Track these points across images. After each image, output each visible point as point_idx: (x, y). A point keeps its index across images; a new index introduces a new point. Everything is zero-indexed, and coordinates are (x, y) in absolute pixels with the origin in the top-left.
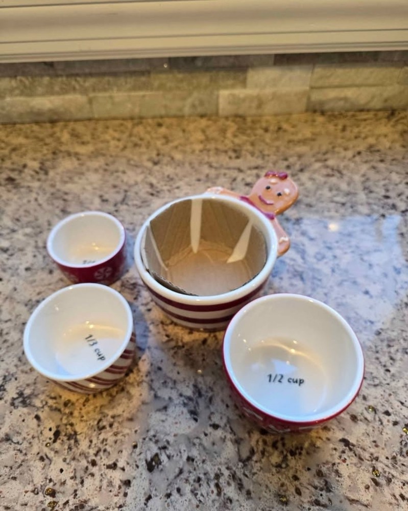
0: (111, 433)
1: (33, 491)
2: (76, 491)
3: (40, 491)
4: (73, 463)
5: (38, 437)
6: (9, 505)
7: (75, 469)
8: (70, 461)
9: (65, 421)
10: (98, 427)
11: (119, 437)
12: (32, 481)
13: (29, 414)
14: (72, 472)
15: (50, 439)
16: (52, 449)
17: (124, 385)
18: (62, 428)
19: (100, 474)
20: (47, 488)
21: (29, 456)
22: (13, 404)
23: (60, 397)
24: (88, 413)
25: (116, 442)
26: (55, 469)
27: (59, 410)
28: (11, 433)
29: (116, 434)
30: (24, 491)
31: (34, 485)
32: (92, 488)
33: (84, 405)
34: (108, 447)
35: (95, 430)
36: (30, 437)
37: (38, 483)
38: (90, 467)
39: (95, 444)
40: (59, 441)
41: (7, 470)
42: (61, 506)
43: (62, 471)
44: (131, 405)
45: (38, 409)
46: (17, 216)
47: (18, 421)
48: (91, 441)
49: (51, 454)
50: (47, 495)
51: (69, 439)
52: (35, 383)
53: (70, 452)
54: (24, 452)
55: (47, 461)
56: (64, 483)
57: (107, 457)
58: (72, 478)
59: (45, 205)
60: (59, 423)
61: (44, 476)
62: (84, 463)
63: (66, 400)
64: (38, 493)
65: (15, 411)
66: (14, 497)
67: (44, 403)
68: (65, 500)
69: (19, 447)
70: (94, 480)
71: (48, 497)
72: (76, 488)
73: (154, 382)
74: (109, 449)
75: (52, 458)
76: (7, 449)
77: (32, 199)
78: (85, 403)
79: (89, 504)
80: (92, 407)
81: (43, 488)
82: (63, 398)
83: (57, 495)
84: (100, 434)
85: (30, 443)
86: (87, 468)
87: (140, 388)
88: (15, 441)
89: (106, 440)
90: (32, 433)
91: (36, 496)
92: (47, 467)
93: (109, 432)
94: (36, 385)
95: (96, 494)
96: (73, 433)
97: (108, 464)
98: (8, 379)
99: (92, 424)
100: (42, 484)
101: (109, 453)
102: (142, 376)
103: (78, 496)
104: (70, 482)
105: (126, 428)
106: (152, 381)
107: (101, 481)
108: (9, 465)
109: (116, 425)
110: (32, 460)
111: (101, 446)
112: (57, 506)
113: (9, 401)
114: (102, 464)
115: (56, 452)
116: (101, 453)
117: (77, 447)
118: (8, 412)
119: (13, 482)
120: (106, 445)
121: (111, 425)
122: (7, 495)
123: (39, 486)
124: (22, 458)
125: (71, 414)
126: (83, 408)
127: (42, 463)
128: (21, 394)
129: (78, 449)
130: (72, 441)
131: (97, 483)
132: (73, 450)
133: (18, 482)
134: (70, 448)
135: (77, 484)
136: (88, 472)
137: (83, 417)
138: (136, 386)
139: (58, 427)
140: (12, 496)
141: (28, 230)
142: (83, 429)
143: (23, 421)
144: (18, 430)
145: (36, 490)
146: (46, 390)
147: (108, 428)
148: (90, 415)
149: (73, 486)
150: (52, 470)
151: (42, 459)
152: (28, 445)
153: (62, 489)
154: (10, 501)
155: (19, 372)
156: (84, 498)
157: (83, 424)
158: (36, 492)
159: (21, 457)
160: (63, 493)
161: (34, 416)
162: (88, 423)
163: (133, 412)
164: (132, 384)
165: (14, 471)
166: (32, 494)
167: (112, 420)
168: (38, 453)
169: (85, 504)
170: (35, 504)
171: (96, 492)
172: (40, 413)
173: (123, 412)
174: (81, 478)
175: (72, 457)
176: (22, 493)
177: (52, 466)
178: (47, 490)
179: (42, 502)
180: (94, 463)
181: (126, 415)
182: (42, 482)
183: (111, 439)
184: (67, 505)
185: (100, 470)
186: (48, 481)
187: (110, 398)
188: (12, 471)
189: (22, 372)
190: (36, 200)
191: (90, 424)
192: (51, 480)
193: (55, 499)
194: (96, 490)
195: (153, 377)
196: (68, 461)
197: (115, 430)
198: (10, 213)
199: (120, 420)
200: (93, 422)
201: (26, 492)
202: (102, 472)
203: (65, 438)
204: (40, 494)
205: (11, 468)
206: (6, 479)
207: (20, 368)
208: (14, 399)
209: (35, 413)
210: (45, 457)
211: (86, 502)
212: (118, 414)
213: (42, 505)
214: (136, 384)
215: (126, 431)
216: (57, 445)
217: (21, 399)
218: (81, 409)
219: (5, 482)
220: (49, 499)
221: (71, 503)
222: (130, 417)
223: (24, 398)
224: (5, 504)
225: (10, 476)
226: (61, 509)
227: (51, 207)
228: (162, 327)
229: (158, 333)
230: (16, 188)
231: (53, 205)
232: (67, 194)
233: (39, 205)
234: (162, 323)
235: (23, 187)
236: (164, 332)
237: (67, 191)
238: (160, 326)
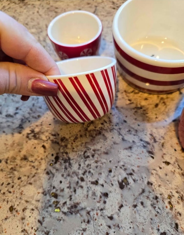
0: (93, 161)
1: (43, 193)
2: (71, 196)
3: (48, 193)
4: (69, 178)
5: (45, 159)
6: (28, 200)
7: (70, 182)
8: (66, 176)
9: (62, 151)
10: (84, 156)
11: (99, 164)
12: (42, 187)
13: (38, 144)
14: (68, 184)
15: (53, 161)
16: (54, 168)
17: (101, 131)
18: (60, 155)
19: (87, 187)
20: (52, 192)
21: (39, 171)
22: (27, 137)
23: (58, 135)
24: (77, 146)
25: (97, 167)
26: (57, 181)
27: (58, 143)
28: (27, 155)
29: (96, 162)
30: (37, 192)
31: (44, 189)
32: (82, 195)
33: (74, 142)
34: (91, 170)
35: (82, 158)
36: (39, 158)
37: (46, 188)
38: (80, 182)
39: (83, 167)
40: (58, 163)
41: (26, 178)
42: (62, 205)
43: (61, 182)
44: (106, 144)
45: (44, 141)
46: (26, 22)
47: (31, 148)
48: (80, 165)
49: (54, 171)
50: (52, 196)
51: (65, 162)
52: (41, 125)
53: (66, 171)
54: (36, 167)
55: (51, 175)
56: (63, 190)
57: (91, 177)
58: (68, 187)
59: (43, 15)
60: (58, 151)
61: (50, 184)
62: (76, 179)
63: (62, 137)
64: (46, 195)
65: (29, 141)
66: (31, 195)
67: (48, 138)
68: (64, 201)
69: (33, 164)
70: (83, 190)
71: (53, 198)
72: (71, 194)
73: (122, 130)
74: (92, 171)
75: (55, 173)
76: (25, 165)
77: (36, 12)
78: (75, 140)
79: (81, 205)
80: (80, 143)
81: (49, 191)
82: (60, 136)
83: (59, 197)
84: (86, 161)
85: (40, 162)
86: (78, 182)
87: (111, 133)
88: (31, 160)
89: (90, 165)
90: (41, 156)
91: (45, 196)
92: (51, 179)
93: (92, 160)
94: (43, 126)
95: (84, 200)
96: (67, 158)
97: (92, 181)
98: (24, 121)
99: (80, 154)
100: (49, 189)
101: (92, 174)
102: (113, 126)
103: (72, 200)
104: (67, 190)
105: (104, 158)
106: (120, 129)
107: (88, 191)
108: (27, 174)
109: (96, 156)
110: (41, 173)
111: (87, 169)
112: (59, 204)
113: (26, 135)
114: (88, 180)
115: (57, 170)
116: (87, 173)
117: (70, 168)
118: (25, 142)
119: (30, 186)
120: (90, 168)
121: (93, 156)
122: (27, 194)
123: (46, 190)
124: (35, 171)
125: (66, 146)
126: (74, 143)
127: (48, 176)
128: (33, 131)
129: (71, 169)
130: (67, 164)
131: (85, 192)
132: (68, 170)
133: (33, 186)
134: (66, 168)
135: (71, 192)
136: (79, 185)
137: (74, 149)
138: (109, 132)
139: (57, 154)
140: (30, 195)
141: (34, 30)
142: (74, 156)
143: (35, 148)
144: (32, 153)
145: (45, 192)
146: (49, 130)
147: (91, 158)
148: (79, 148)
149: (69, 192)
150: (55, 181)
151: (48, 173)
152: (38, 164)
153: (61, 194)
154: (29, 198)
155: (31, 117)
156: (76, 201)
157: (74, 153)
158: (45, 194)
159: (34, 171)
160: (63, 196)
161: (41, 145)
162: (78, 153)
163: (107, 148)
164: (106, 130)
165: (31, 179)
166: (42, 195)
167: (93, 152)
168: (45, 170)
169: (77, 205)
170: (45, 201)
171: (85, 198)
172: (45, 144)
173: (101, 148)
174: (74, 188)
175: (68, 174)
176: (36, 193)
177: (54, 178)
178: (53, 193)
179: (49, 201)
180: (82, 180)
181: (103, 150)
182: (49, 188)
183: (94, 165)
184: (66, 204)
185: (87, 184)
186: (52, 188)
187: (91, 138)
188: (29, 179)
189: (33, 117)
190: (38, 12)
191: (79, 154)
192: (54, 188)
193: (57, 200)
194: (84, 197)
195: (121, 127)
196: (65, 176)
197: (96, 159)
198: (22, 20)
199: (99, 153)
200: (81, 153)
201: (39, 193)
202: (88, 186)
203: (63, 162)
204: (48, 195)
205: (28, 177)
206: (25, 183)
207: (32, 115)
208: (28, 134)
209: (43, 144)
210: (50, 172)
211: (78, 204)
212: (98, 149)
213: (49, 202)
214: (109, 130)
215: (104, 161)
216: (57, 165)
217: (33, 134)
218: (72, 144)
219: (25, 185)
220: (53, 199)
221: (68, 203)
222: (106, 151)
223: (35, 134)
224: (26, 199)
225: (28, 181)
226: (62, 206)
227: (47, 16)
228: (126, 94)
229: (123, 98)
230: (25, 5)
231: (48, 15)
232: (57, 8)
233: (40, 15)
234: (125, 91)
235: (29, 5)
236: (127, 98)
237: (57, 6)
238: (124, 93)
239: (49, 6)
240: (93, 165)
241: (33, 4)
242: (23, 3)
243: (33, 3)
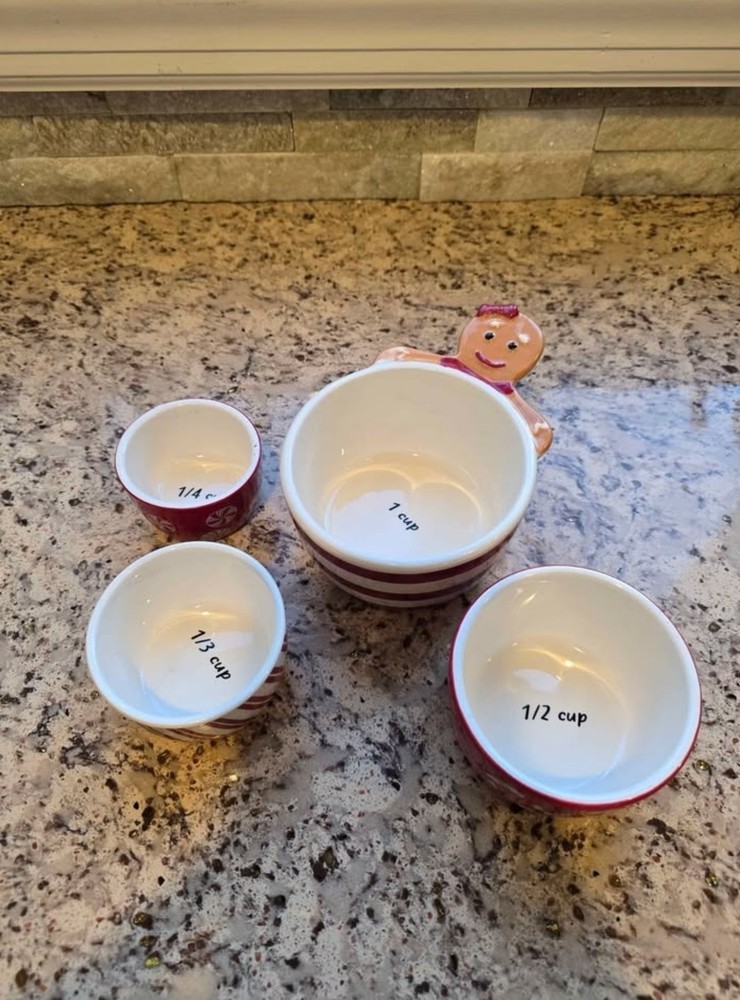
0: (247, 812)
1: (112, 919)
2: (188, 917)
3: (125, 918)
4: (182, 867)
5: (115, 820)
6: (71, 944)
7: (185, 878)
8: (175, 864)
9: (161, 791)
10: (223, 801)
11: (262, 818)
12: (110, 901)
13: (96, 777)
14: (180, 883)
15: (137, 823)
16: (141, 842)
17: (266, 724)
18: (158, 803)
19: (230, 885)
20: (136, 913)
21: (100, 856)
22: (64, 760)
23: (151, 745)
24: (203, 774)
25: (255, 827)
26: (149, 879)
27: (151, 770)
28: (65, 813)
29: (255, 813)
30: (94, 918)
31: (114, 908)
32: (218, 910)
33: (195, 761)
34: (240, 836)
35: (217, 807)
36: (100, 819)
37: (121, 903)
38: (212, 873)
39: (219, 832)
40: (153, 827)
41: (63, 880)
42: (164, 945)
43: (161, 881)
44: (279, 760)
45: (111, 768)
46: (46, 397)
47: (75, 790)
48: (211, 827)
49: (141, 851)
50: (137, 924)
51: (170, 824)
52: (103, 721)
53: (174, 847)
54: (91, 847)
55: (133, 864)
56: (166, 903)
57: (241, 856)
58: (180, 894)
59: (98, 375)
60: (150, 793)
61: (130, 891)
62: (201, 866)
63: (162, 751)
64: (120, 923)
65: (68, 772)
66: (78, 930)
67: (122, 757)
68: (170, 933)
69: (81, 839)
70: (221, 896)
71: (140, 928)
72: (189, 912)
73: (320, 718)
74: (244, 840)
75: (143, 857)
76: (59, 843)
77: (74, 363)
78: (198, 757)
79: (214, 939)
80: (210, 764)
81: (130, 912)
82: (155, 748)
83: (155, 925)
84: (226, 814)
85: (101, 831)
86: (206, 875)
87: (291, 730)
88: (74, 829)
89: (239, 824)
90: (103, 812)
91: (117, 927)
92: (134, 874)
93: (243, 809)
94: (106, 724)
95: (224, 922)
96: (177, 812)
97: (243, 868)
98: (51, 712)
99: (211, 795)
100: (127, 905)
101: (245, 847)
102: (297, 707)
103: (193, 925)
104: (177, 902)
105: (273, 802)
106: (315, 714)
107: (233, 898)
108: (65, 870)
109: (254, 796)
110: (105, 863)
111: (228, 834)
112: (157, 943)
113: (58, 754)
114: (233, 867)
115: (150, 847)
116: (231, 848)
117: (186, 837)
118: (56, 775)
119: (75, 902)
120: (238, 833)
121: (246, 797)
122: (65, 927)
123: (121, 909)
124: (88, 859)
125: (173, 776)
126: (194, 766)
127: (126, 867)
128: (78, 741)
129: (188, 841)
130: (177, 827)
131: (226, 901)
132: (179, 844)
133: (83, 902)
134: (174, 840)
135: (189, 905)
136: (209, 883)
137: (194, 782)
138: (288, 726)
139: (149, 801)
140: (74, 929)
141: (70, 425)
142: (195, 804)
143: (86, 790)
144: (77, 807)
145: (118, 916)
146: (123, 733)
147: (241, 803)
148: (206, 779)
149: (182, 908)
150: (143, 879)
151: (124, 860)
152: (97, 835)
153: (163, 914)
154: (71, 937)
155: (72, 700)
156: (204, 929)
157: (195, 795)
158: (117, 920)
159: (85, 858)
160: (167, 921)
161: (105, 781)
162: (205, 793)
163: (283, 772)
164: (280, 721)
165: (75, 883)
166: (110, 924)
167: (246, 787)
168: (117, 850)
169: (205, 940)
170: (117, 942)
171: (225, 918)
172: (115, 777)
173: (267, 772)
174: (197, 893)
175: (179, 856)
176: (91, 922)
177: (143, 872)
178: (138, 916)
179: (129, 938)
180: (218, 867)
181: (271, 777)
182: (127, 901)
183: (247, 823)
184: (174, 942)
185: (230, 878)
186: (137, 900)
187: (241, 747)
188: (71, 883)
189: (78, 699)
190: (81, 365)
191: (207, 795)
192: (142, 899)
193: (152, 933)
194: (224, 914)
195: (317, 709)
196: (171, 863)
197: (253, 806)
199: (262, 787)
200: (214, 791)
201: (100, 920)
202: (234, 882)
203: (164, 822)
204: (125, 922)
205: (69, 877)
206: (61, 897)
207: (73, 693)
208: (65, 750)
209: (107, 776)
210: (129, 857)
211: (207, 936)
212: (258, 776)
213: (130, 943)
214: (286, 721)
215: (275, 807)
216: (150, 835)
217: (78, 750)
218: (189, 768)
219: (59, 904)
220: (142, 932)
221: (181, 938)
222: (278, 782)
223: (84, 748)
224: (63, 943)
225: (67, 891)
226: (164, 949)
227: (109, 380)
228: (330, 614)
229: (324, 625)
230: (39, 339)
231: (113, 375)
232: (138, 353)
233: (88, 374)
234: (329, 606)
235: (53, 338)
236: (333, 625)
237: (138, 348)
238: (326, 612)
239: (114, 346)
240: (245, 824)
241: (65, 338)
242: (32, 331)
243: (64, 333)
